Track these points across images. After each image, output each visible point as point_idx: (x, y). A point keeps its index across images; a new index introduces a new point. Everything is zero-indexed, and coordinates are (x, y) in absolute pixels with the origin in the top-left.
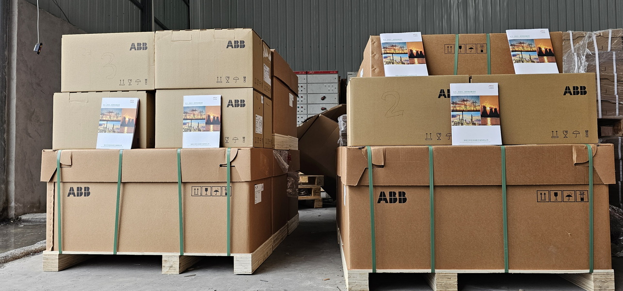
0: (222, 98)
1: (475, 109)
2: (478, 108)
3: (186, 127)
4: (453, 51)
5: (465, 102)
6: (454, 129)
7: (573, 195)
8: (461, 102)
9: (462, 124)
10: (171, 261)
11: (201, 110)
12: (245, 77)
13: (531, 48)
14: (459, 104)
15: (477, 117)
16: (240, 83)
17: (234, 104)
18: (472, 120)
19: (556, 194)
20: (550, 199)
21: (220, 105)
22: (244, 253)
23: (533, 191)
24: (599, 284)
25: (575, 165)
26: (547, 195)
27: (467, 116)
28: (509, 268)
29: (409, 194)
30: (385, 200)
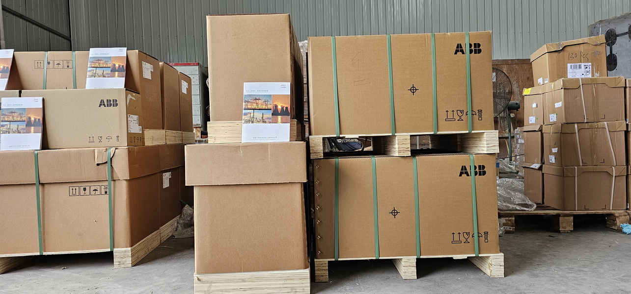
1: (21, 120)
2: (24, 119)
4: (42, 66)
5: (13, 114)
6: (3, 137)
7: (99, 190)
8: (9, 114)
9: (9, 133)
13: (107, 64)
14: (7, 115)
15: (23, 127)
18: (18, 129)
19: (85, 189)
20: (79, 193)
23: (66, 187)
24: (119, 260)
25: (98, 165)
26: (77, 190)
27: (14, 126)
28: (45, 251)
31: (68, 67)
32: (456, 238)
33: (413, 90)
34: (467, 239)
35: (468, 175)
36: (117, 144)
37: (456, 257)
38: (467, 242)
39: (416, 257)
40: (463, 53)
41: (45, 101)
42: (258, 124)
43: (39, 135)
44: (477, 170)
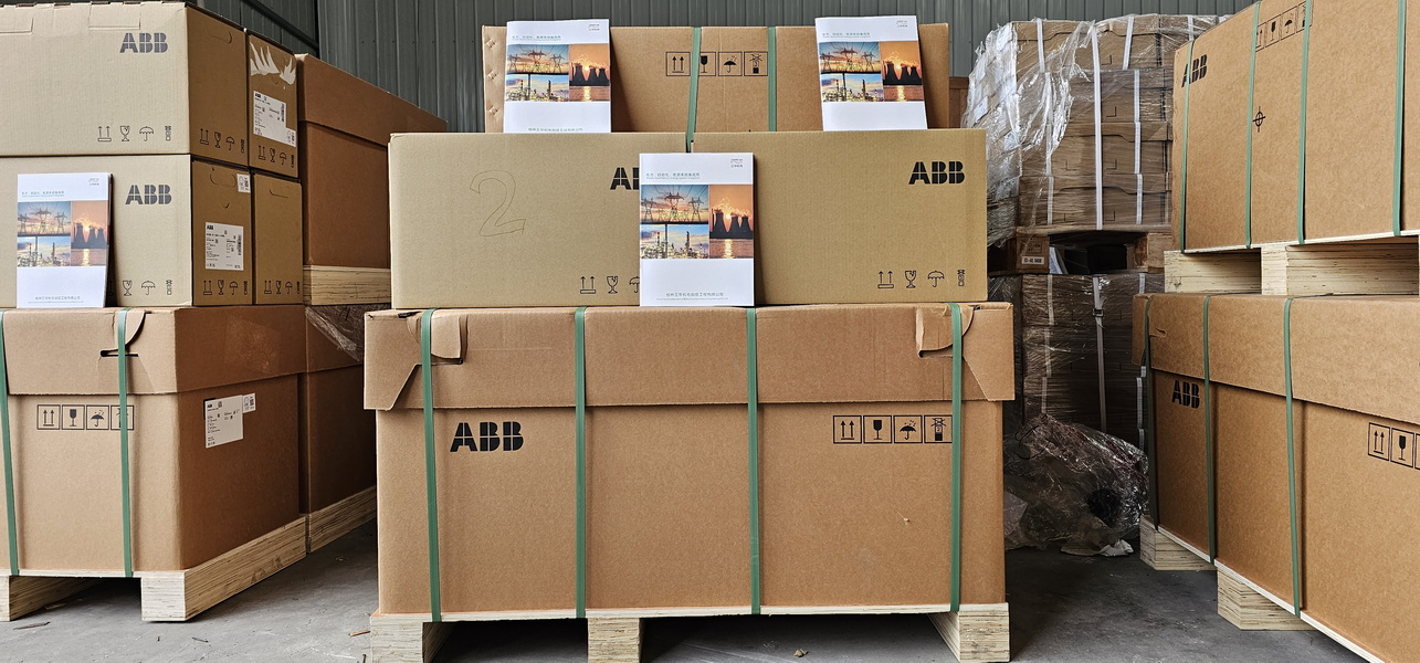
0: (112, 180)
1: (696, 219)
2: (704, 216)
3: (24, 254)
4: (686, 69)
5: (674, 201)
6: (647, 267)
7: (918, 427)
8: (663, 201)
9: (664, 256)
11: (59, 210)
12: (168, 128)
13: (869, 63)
14: (657, 205)
15: (701, 239)
16: (157, 142)
17: (142, 194)
18: (687, 244)
19: (878, 425)
20: (862, 436)
21: (106, 197)
22: (168, 568)
23: (825, 417)
25: (924, 353)
26: (857, 427)
27: (677, 237)
28: (763, 604)
29: (529, 428)
30: (471, 443)
31: (756, 70)
41: (760, 167)
43: (748, 265)
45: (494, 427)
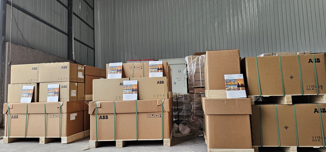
2: (131, 88)
3: (48, 95)
4: (132, 68)
5: (127, 87)
7: (158, 115)
9: (126, 94)
10: (42, 139)
11: (53, 89)
12: (67, 78)
13: (156, 67)
14: (125, 87)
15: (131, 91)
16: (65, 80)
17: (63, 87)
19: (153, 115)
20: (151, 117)
21: (59, 87)
22: (65, 136)
23: (146, 114)
24: (165, 143)
25: (158, 106)
26: (150, 115)
27: (128, 91)
28: (138, 139)
29: (109, 116)
30: (102, 118)
31: (141, 68)
32: (314, 139)
33: (292, 77)
34: (319, 140)
35: (318, 112)
36: (164, 98)
37: (315, 147)
38: (319, 141)
39: (297, 146)
40: (312, 62)
41: (138, 82)
42: (232, 91)
43: (137, 94)
44: (322, 110)
45: (104, 116)
